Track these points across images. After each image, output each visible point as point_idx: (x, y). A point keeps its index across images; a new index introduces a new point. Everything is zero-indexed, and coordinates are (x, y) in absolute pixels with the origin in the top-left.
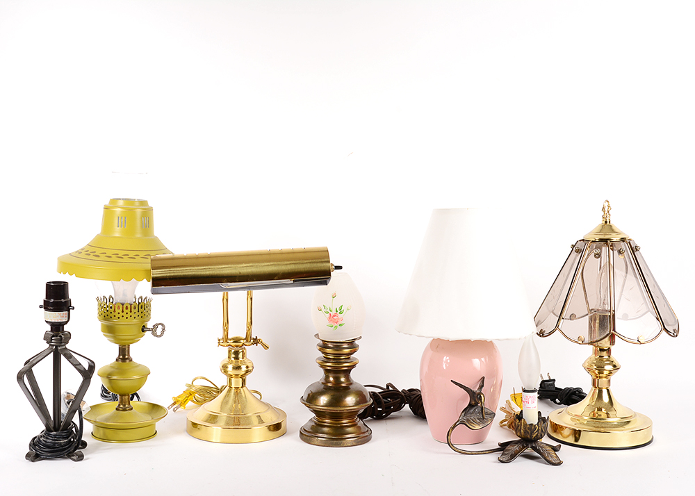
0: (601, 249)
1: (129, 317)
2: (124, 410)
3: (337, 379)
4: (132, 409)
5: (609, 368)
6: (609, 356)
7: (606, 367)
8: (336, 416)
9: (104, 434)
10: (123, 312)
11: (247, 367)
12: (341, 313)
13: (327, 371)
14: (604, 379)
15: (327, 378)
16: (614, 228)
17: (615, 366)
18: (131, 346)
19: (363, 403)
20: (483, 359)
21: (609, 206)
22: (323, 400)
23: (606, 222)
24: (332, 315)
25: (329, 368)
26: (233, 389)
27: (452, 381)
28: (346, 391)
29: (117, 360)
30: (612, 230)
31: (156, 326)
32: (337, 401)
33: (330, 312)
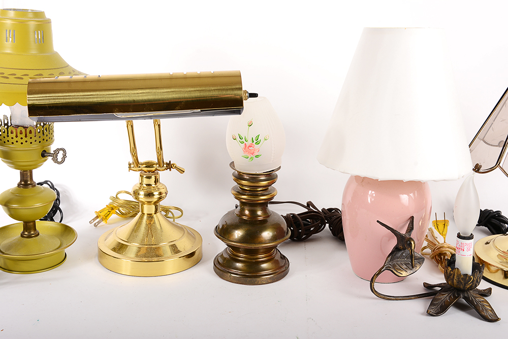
1: (24, 142)
2: (29, 237)
3: (253, 213)
4: (39, 234)
8: (252, 252)
9: (5, 263)
10: (17, 137)
11: (160, 194)
12: (257, 143)
13: (243, 204)
15: (242, 210)
18: (34, 171)
19: (279, 239)
20: (411, 195)
22: (238, 234)
24: (247, 146)
25: (244, 201)
26: (145, 217)
27: (378, 221)
28: (263, 225)
29: (19, 185)
31: (58, 150)
32: (252, 236)
33: (245, 142)
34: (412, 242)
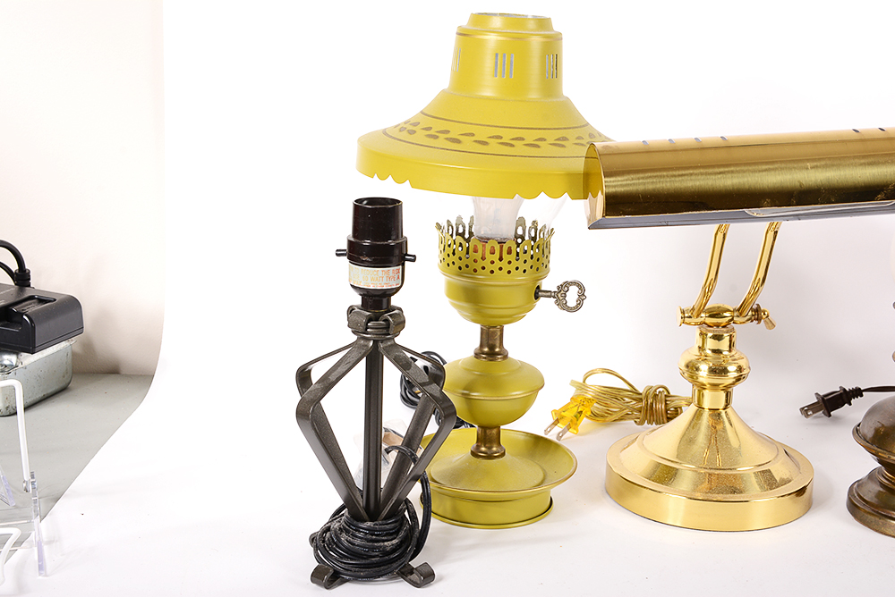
1: (513, 270)
2: (490, 457)
4: (503, 454)
10: (501, 259)
11: (740, 369)
18: (506, 327)
26: (706, 414)
29: (477, 355)
31: (564, 288)
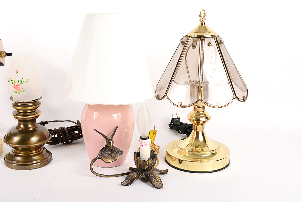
0: (196, 43)
3: (26, 126)
5: (203, 119)
6: (203, 112)
7: (201, 119)
8: (26, 150)
13: (19, 121)
14: (200, 126)
15: (19, 125)
16: (207, 28)
17: (207, 118)
19: (44, 140)
20: (119, 114)
21: (204, 13)
22: (16, 139)
23: (202, 24)
24: (16, 85)
25: (19, 119)
27: (95, 130)
28: (33, 132)
30: (206, 30)
32: (25, 140)
33: (14, 83)
34: (111, 142)
